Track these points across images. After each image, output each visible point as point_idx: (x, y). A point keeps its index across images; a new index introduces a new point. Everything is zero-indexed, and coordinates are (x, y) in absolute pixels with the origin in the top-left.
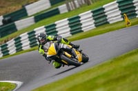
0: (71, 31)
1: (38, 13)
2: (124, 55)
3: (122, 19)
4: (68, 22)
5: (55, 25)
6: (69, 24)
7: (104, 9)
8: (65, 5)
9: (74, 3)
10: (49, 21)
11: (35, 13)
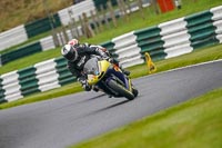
0: (59, 79)
2: (144, 118)
3: (142, 61)
4: (55, 64)
5: (35, 69)
6: (57, 67)
7: (113, 44)
8: (51, 37)
9: (65, 35)
11: (3, 49)
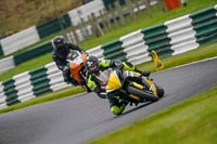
1: (19, 51)
3: (150, 59)
5: (46, 70)
7: (121, 43)
9: (75, 34)
10: (36, 64)
11: (16, 50)
